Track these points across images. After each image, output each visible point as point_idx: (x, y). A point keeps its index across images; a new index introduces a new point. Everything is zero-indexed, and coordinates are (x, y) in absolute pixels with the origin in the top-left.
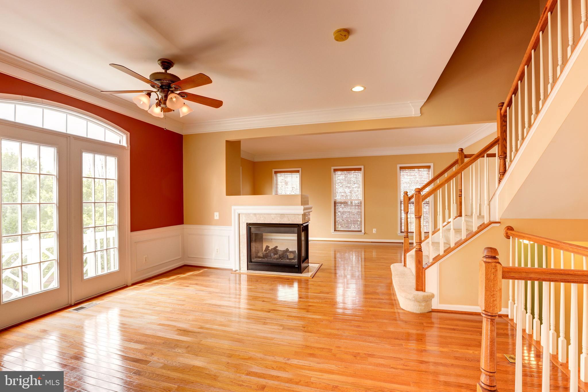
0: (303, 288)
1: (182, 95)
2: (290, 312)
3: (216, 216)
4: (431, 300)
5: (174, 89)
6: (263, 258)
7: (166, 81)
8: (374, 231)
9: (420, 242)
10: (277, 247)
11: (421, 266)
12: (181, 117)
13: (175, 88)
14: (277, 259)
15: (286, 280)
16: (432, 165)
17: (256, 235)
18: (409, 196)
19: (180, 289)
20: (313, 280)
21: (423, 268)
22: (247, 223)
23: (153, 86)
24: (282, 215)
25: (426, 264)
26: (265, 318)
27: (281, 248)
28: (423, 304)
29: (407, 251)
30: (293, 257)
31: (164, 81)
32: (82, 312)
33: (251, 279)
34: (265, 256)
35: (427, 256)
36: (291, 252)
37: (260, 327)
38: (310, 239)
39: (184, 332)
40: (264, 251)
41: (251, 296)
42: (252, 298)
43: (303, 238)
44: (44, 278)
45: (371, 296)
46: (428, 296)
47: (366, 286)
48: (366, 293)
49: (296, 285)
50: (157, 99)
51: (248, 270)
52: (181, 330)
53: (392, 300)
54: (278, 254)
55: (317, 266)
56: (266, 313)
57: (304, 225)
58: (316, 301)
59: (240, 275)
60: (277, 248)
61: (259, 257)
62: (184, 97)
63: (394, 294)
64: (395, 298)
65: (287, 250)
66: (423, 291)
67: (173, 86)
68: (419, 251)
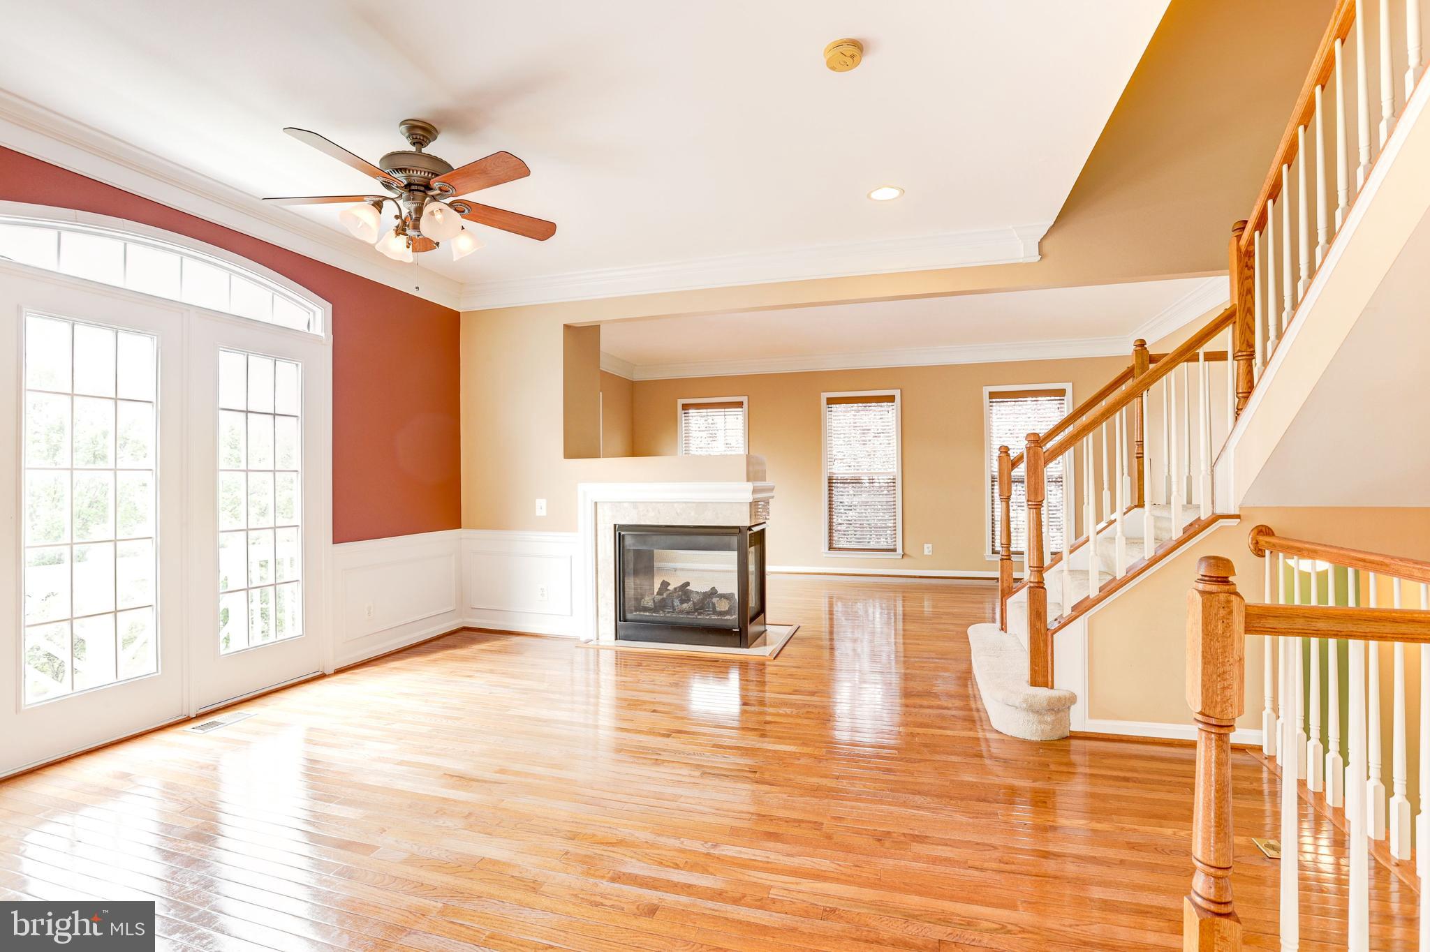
0: (753, 681)
1: (461, 208)
2: (718, 736)
3: (541, 507)
4: (1069, 708)
5: (438, 192)
6: (655, 610)
7: (419, 173)
8: (928, 549)
9: (1040, 569)
10: (687, 584)
11: (1043, 625)
12: (454, 260)
13: (441, 190)
14: (688, 613)
15: (709, 663)
16: (1068, 387)
17: (638, 553)
18: (1012, 458)
19: (452, 681)
20: (775, 662)
21: (1048, 629)
22: (615, 525)
23: (388, 186)
24: (702, 506)
25: (1056, 620)
26: (659, 749)
27: (699, 586)
28: (1049, 718)
29: (1007, 592)
30: (727, 609)
31: (413, 172)
32: (213, 732)
33: (623, 661)
34: (661, 605)
35: (1059, 604)
36: (723, 596)
37: (647, 771)
38: (768, 568)
39: (462, 780)
40: (655, 593)
41: (626, 700)
42: (628, 704)
43: (752, 568)
45: (918, 701)
46: (1059, 699)
47: (906, 678)
48: (907, 694)
49: (734, 676)
50: (397, 217)
51: (616, 639)
52: (453, 776)
53: (971, 710)
54: (690, 600)
55: (787, 631)
56: (660, 739)
57: (755, 529)
58: (784, 713)
59: (598, 651)
60: (688, 588)
61: (645, 609)
62: (464, 211)
63: (977, 697)
64: (980, 706)
65: (713, 592)
66: (1047, 687)
67: (436, 184)
68: (1038, 587)
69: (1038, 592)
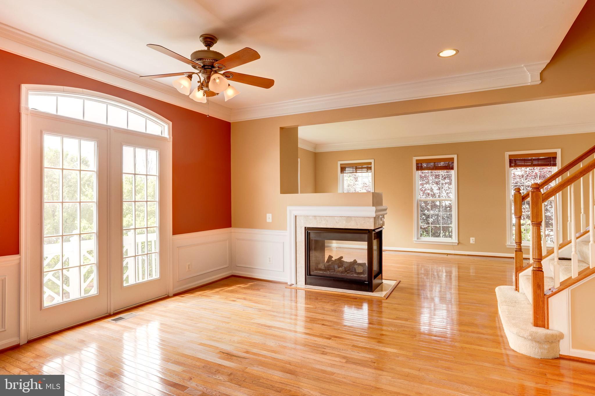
0: (375, 311)
1: (227, 75)
2: (356, 341)
3: (269, 218)
4: (559, 341)
5: (217, 69)
6: (325, 270)
7: (208, 60)
8: (472, 240)
9: (539, 259)
10: (342, 257)
11: (541, 292)
12: (226, 101)
13: (218, 67)
14: (342, 272)
15: (352, 300)
16: (558, 152)
17: (316, 241)
18: (522, 195)
19: (226, 303)
20: (387, 301)
21: (545, 295)
22: (305, 227)
23: (194, 67)
24: (349, 218)
25: (550, 289)
26: (325, 346)
27: (347, 259)
28: (546, 346)
29: (519, 269)
30: (362, 271)
31: (206, 60)
32: (120, 323)
33: (310, 296)
34: (328, 268)
35: (552, 278)
36: (360, 264)
37: (318, 357)
38: (384, 248)
39: (229, 356)
40: (326, 262)
41: (309, 317)
42: (311, 320)
43: (375, 247)
44: (85, 282)
45: (466, 328)
46: (552, 336)
47: (460, 314)
48: (461, 323)
49: (365, 306)
50: (198, 82)
51: (306, 284)
52: (224, 353)
53: (497, 336)
54: (343, 266)
55: (393, 283)
56: (325, 340)
57: (377, 231)
58: (391, 330)
59: (296, 290)
60: (342, 259)
61: (320, 270)
62: (230, 77)
63: (501, 329)
64: (503, 334)
65: (355, 262)
66: (545, 328)
67: (216, 65)
68: (538, 271)
69: (538, 272)
